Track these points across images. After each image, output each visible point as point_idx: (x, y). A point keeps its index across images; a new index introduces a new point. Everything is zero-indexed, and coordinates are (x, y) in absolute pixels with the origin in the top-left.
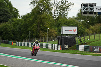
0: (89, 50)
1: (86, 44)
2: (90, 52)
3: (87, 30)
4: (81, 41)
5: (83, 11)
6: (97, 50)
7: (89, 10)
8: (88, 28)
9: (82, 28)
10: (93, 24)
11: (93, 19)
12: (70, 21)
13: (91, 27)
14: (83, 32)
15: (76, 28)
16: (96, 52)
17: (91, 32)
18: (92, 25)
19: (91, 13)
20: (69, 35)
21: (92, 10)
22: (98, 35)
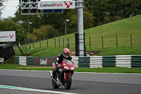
0: (33, 62)
1: (28, 55)
2: (35, 65)
3: (29, 36)
4: (21, 51)
5: (23, 8)
6: (44, 62)
7: (31, 7)
8: (31, 32)
9: (22, 33)
10: (37, 26)
11: (37, 20)
12: (5, 24)
13: (35, 30)
14: (23, 39)
15: (14, 33)
16: (42, 65)
17: (35, 38)
18: (36, 28)
19: (34, 11)
20: (5, 43)
21: (34, 6)
22: (45, 41)
